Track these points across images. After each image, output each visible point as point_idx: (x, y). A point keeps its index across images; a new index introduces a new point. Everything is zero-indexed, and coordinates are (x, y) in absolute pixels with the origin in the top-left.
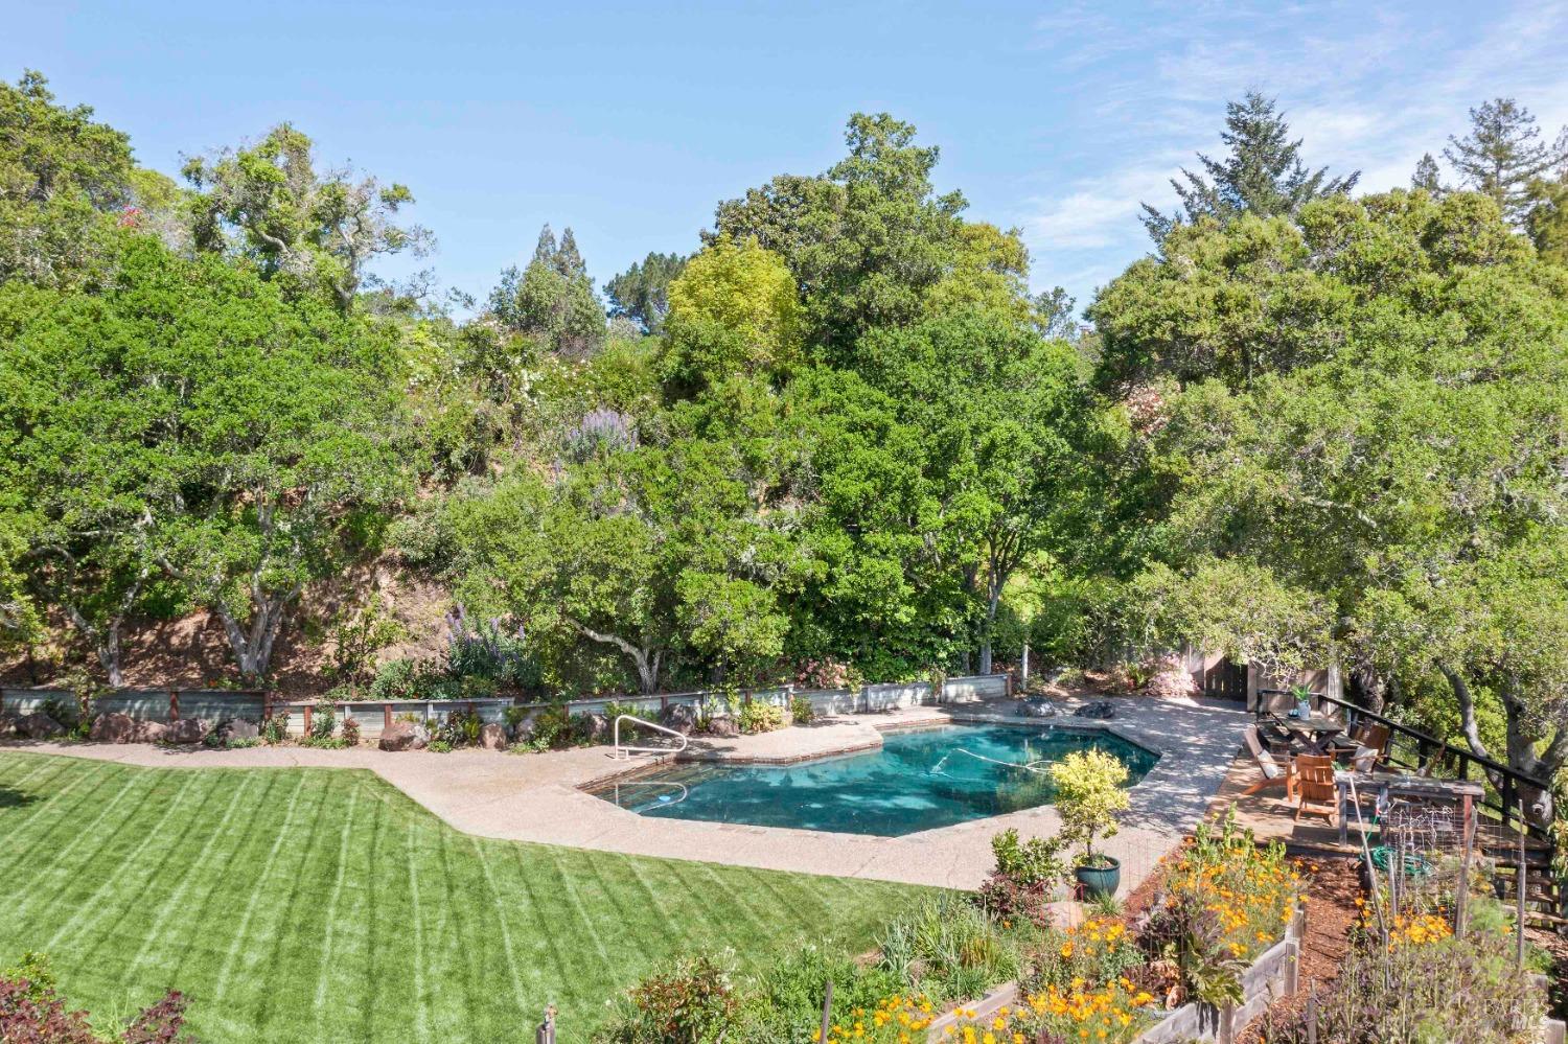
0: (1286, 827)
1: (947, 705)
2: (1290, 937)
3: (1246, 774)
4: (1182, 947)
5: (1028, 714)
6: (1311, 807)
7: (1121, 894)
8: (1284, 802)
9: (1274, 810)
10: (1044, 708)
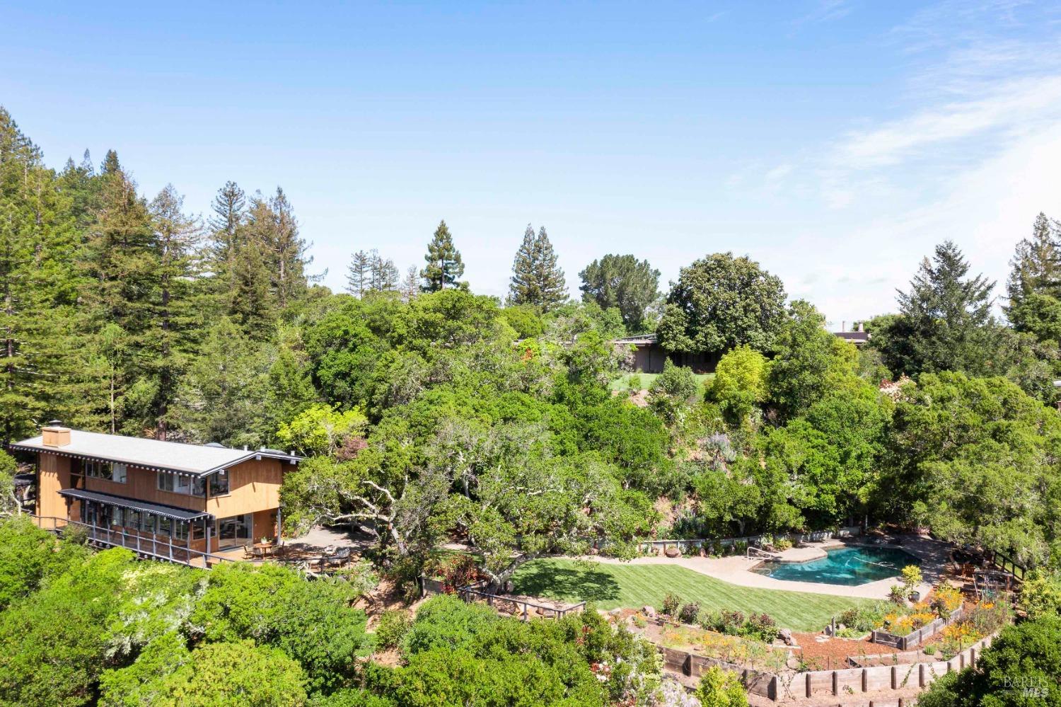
0: (961, 584)
1: (842, 539)
2: (961, 608)
3: (950, 568)
4: (939, 608)
5: (872, 543)
6: (969, 578)
7: (920, 601)
8: (961, 577)
9: (958, 579)
10: (878, 541)
